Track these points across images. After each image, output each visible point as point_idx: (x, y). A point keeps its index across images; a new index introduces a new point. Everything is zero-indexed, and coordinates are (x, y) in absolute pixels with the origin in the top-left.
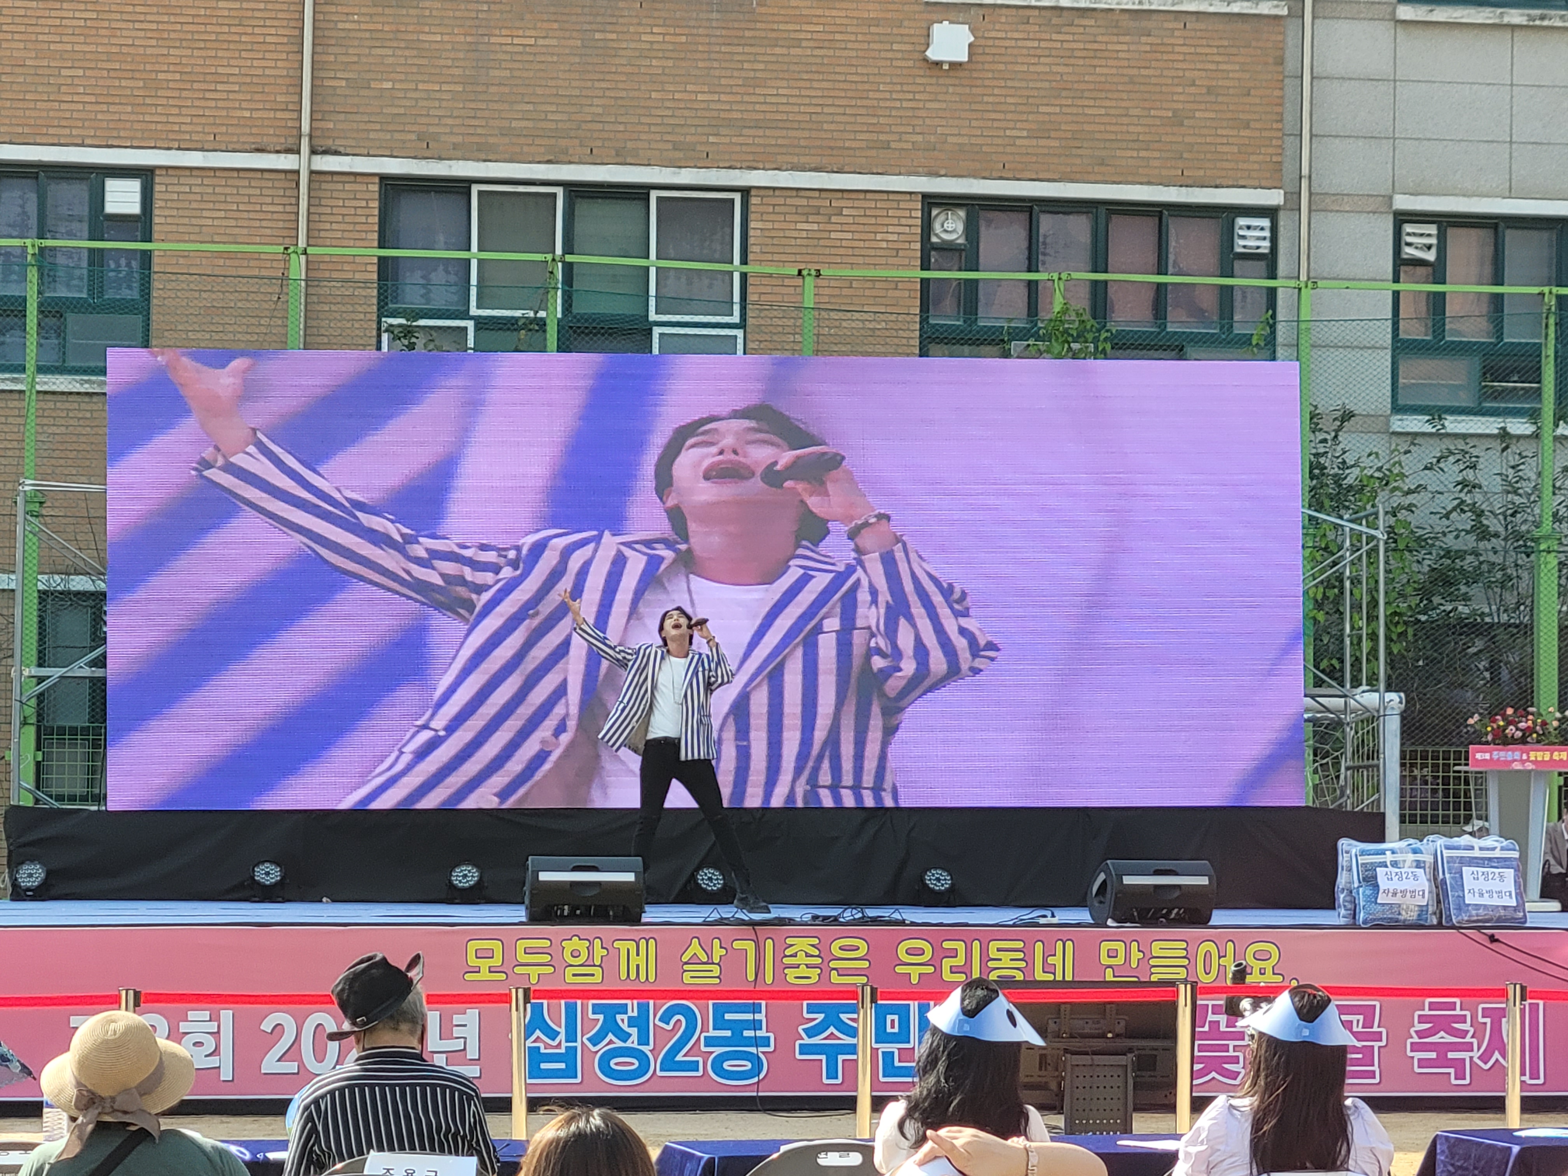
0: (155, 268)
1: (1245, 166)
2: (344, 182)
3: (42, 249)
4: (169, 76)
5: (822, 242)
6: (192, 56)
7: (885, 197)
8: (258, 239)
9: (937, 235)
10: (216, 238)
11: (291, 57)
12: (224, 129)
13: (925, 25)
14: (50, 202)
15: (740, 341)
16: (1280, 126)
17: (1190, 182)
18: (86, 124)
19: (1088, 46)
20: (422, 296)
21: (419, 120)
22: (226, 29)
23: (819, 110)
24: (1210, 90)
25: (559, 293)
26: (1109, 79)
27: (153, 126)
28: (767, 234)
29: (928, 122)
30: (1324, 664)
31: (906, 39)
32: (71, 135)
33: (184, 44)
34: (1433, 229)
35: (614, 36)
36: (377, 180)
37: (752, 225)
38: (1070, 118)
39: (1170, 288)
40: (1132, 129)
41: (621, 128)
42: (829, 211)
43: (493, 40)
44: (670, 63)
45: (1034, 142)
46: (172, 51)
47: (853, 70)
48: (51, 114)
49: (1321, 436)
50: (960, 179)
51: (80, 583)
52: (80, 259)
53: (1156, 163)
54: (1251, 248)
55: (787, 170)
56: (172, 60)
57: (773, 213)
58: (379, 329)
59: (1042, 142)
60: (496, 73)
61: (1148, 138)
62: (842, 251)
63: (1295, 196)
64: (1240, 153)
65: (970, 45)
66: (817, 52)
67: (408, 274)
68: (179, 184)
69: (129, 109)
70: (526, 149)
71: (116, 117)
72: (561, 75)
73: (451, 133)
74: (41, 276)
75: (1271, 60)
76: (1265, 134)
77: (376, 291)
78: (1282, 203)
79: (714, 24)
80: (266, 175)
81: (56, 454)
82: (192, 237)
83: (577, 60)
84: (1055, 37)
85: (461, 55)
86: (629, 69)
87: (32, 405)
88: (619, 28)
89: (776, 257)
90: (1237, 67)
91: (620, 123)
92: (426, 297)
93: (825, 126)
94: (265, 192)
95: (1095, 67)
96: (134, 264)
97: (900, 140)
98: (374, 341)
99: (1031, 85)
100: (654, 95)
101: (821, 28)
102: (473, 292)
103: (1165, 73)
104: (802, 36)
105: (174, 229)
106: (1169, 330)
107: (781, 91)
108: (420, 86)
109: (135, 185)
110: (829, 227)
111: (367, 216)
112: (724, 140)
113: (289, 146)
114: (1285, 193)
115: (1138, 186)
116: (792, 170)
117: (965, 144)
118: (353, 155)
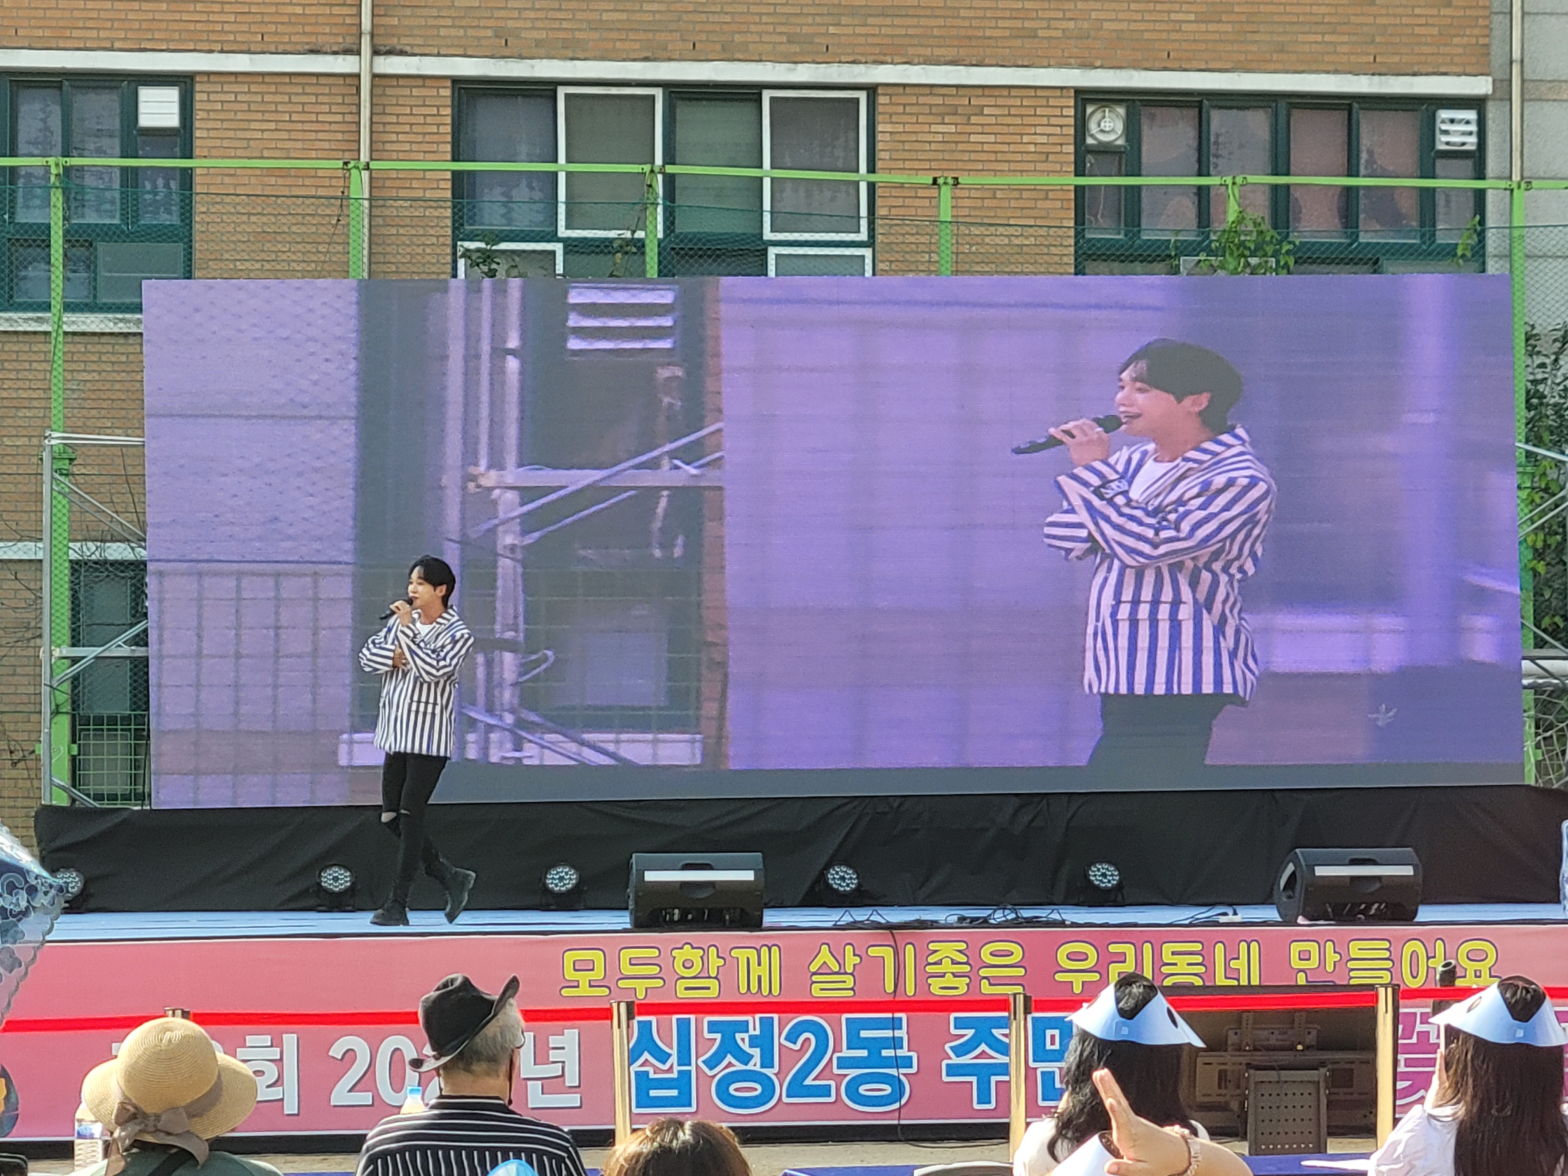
0: (197, 189)
1: (1447, 50)
2: (412, 87)
3: (67, 169)
5: (960, 147)
7: (1032, 93)
8: (313, 154)
9: (1092, 136)
10: (266, 153)
12: (272, 28)
14: (75, 116)
15: (868, 261)
16: (1486, 3)
17: (1384, 70)
20: (503, 216)
21: (496, 14)
25: (660, 209)
27: (192, 27)
28: (898, 137)
29: (1080, 5)
30: (1546, 622)
32: (99, 38)
36: (448, 84)
37: (880, 128)
39: (1362, 192)
40: (1315, 9)
41: (728, 19)
42: (969, 110)
45: (1203, 27)
48: (76, 14)
49: (1538, 360)
50: (1118, 71)
51: (117, 552)
52: (111, 179)
53: (1345, 49)
54: (1454, 144)
55: (919, 64)
57: (904, 113)
58: (454, 254)
59: (1212, 27)
61: (1334, 19)
62: (984, 156)
63: (1507, 83)
64: (1440, 34)
67: (486, 191)
68: (222, 92)
69: (164, 7)
73: (533, 28)
74: (67, 200)
76: (1468, 12)
77: (449, 210)
78: (1490, 92)
80: (323, 80)
81: (88, 404)
82: (239, 153)
87: (60, 348)
89: (908, 164)
91: (726, 13)
93: (963, 13)
94: (321, 99)
96: (174, 185)
97: (1048, 28)
98: (448, 269)
102: (562, 209)
105: (218, 143)
106: (1361, 240)
109: (172, 95)
110: (968, 129)
111: (438, 125)
112: (846, 31)
113: (348, 46)
114: (1494, 81)
115: (1324, 76)
116: (924, 63)
117: (1122, 30)
118: (421, 55)
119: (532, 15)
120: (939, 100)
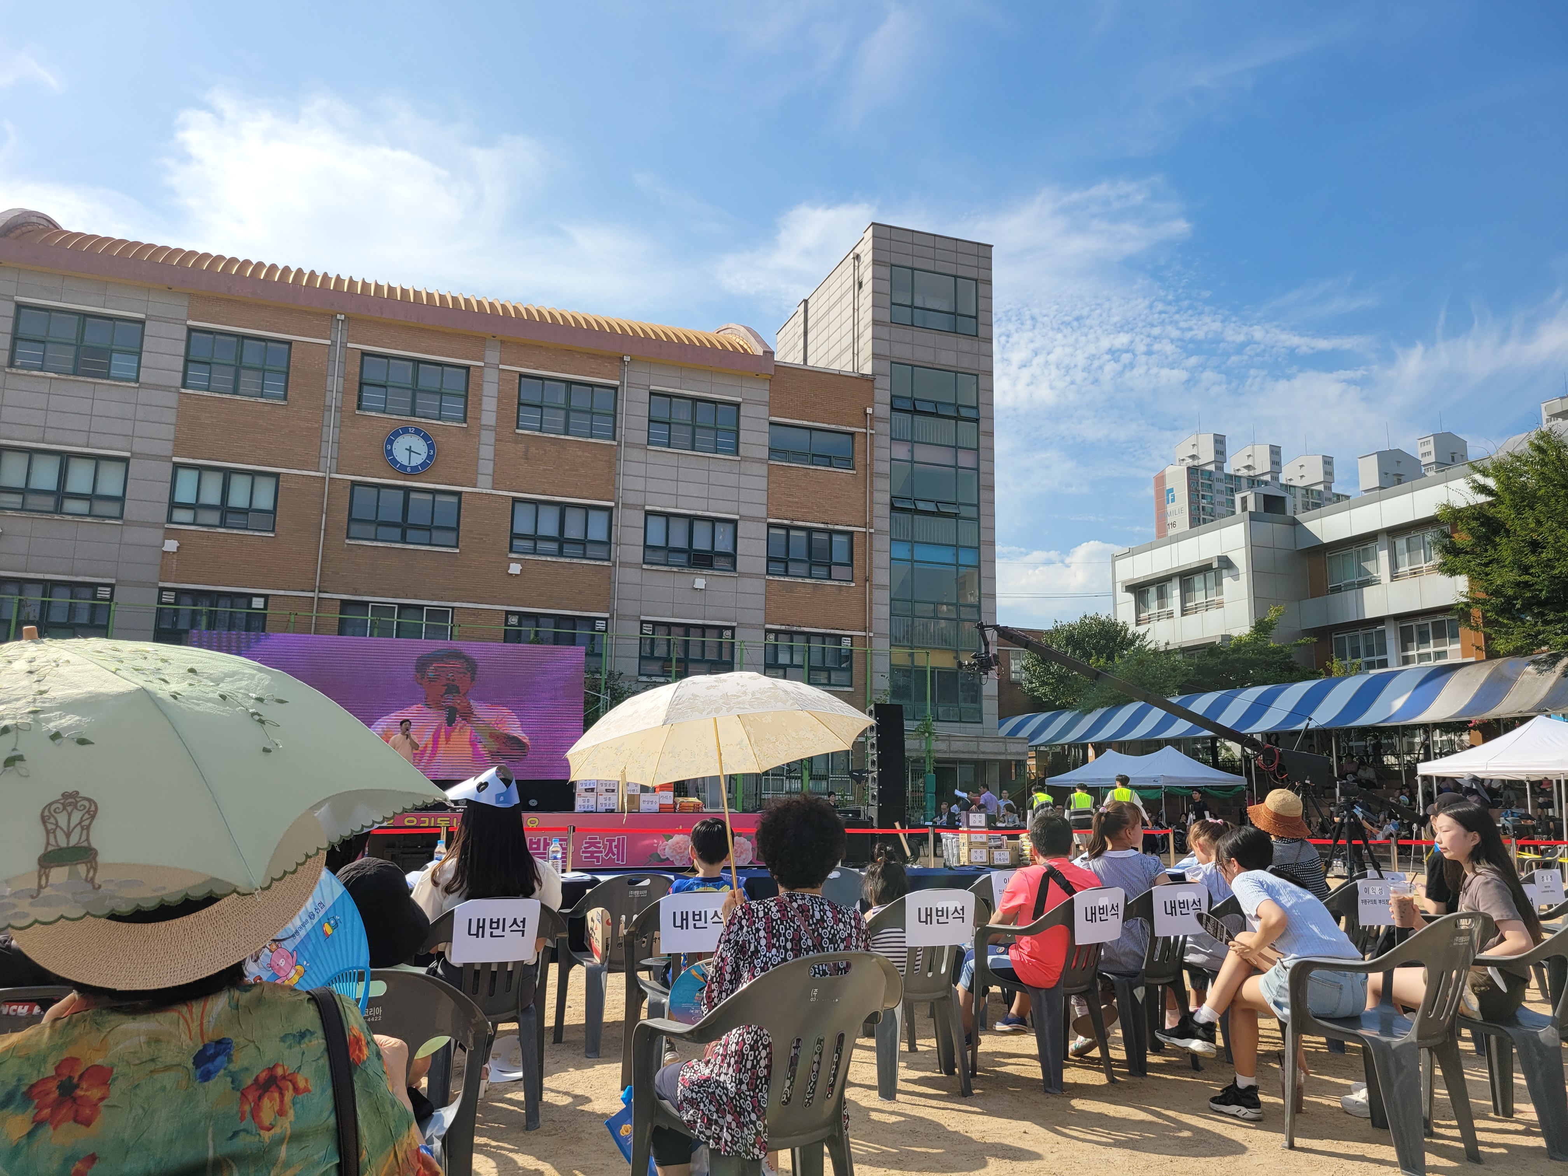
1: (599, 606)
2: (328, 601)
5: (475, 623)
7: (494, 611)
9: (509, 622)
11: (314, 565)
12: (290, 584)
13: (508, 564)
14: (234, 604)
16: (609, 596)
17: (583, 610)
18: (247, 581)
19: (555, 572)
21: (354, 584)
24: (589, 585)
26: (561, 581)
27: (269, 582)
28: (459, 620)
29: (508, 591)
31: (502, 568)
32: (242, 584)
34: (651, 626)
37: (454, 617)
38: (549, 592)
40: (567, 595)
42: (478, 614)
43: (378, 562)
44: (432, 571)
45: (539, 598)
46: (278, 562)
47: (486, 576)
48: (237, 578)
50: (517, 607)
53: (573, 605)
54: (600, 629)
55: (465, 602)
57: (461, 614)
60: (379, 572)
61: (571, 598)
62: (481, 626)
63: (613, 615)
64: (597, 602)
65: (520, 570)
66: (475, 570)
68: (276, 600)
69: (262, 577)
70: (387, 593)
71: (257, 579)
72: (399, 573)
73: (364, 588)
75: (607, 578)
76: (604, 598)
78: (609, 617)
79: (447, 561)
80: (304, 598)
83: (404, 569)
84: (546, 569)
85: (368, 566)
86: (420, 572)
88: (417, 561)
89: (461, 627)
90: (597, 580)
91: (416, 587)
92: (353, 631)
93: (478, 591)
95: (557, 578)
96: (261, 620)
97: (499, 595)
99: (538, 582)
100: (426, 580)
101: (477, 564)
103: (577, 580)
104: (472, 565)
105: (274, 613)
107: (465, 581)
108: (355, 574)
109: (262, 600)
110: (476, 619)
111: (336, 611)
112: (447, 593)
113: (312, 590)
114: (610, 614)
115: (567, 611)
118: (332, 593)
119: (361, 584)
120: (471, 612)
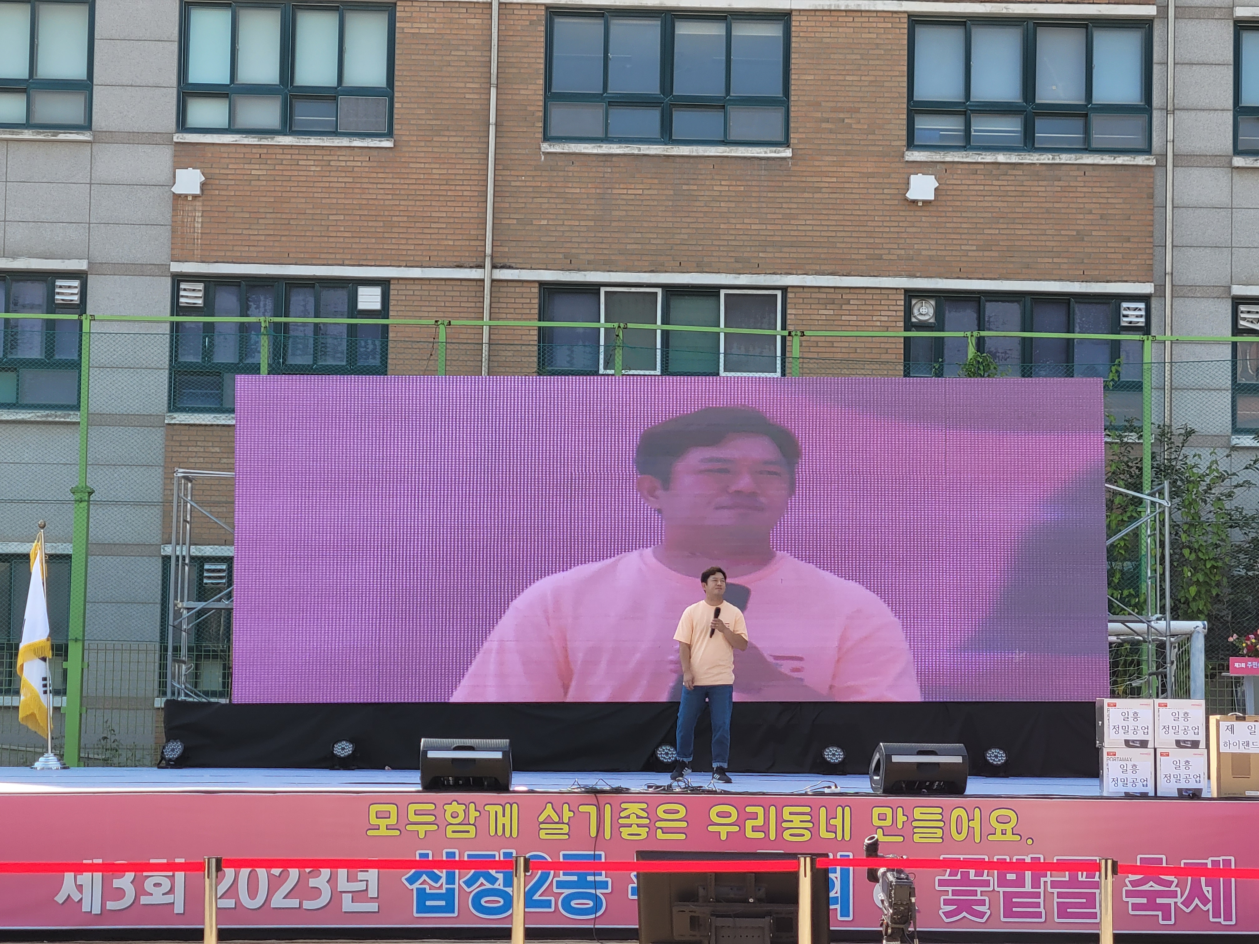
0: (391, 336)
1: (1127, 267)
2: (515, 287)
4: (400, 219)
5: (836, 323)
6: (415, 206)
7: (879, 291)
9: (915, 317)
11: (480, 205)
12: (436, 253)
13: (906, 177)
14: (322, 303)
16: (1151, 240)
17: (1089, 279)
18: (346, 251)
19: (1018, 188)
21: (565, 245)
22: (437, 187)
23: (834, 234)
24: (1102, 217)
26: (1032, 210)
27: (389, 252)
28: (799, 317)
29: (908, 241)
31: (893, 186)
32: (335, 259)
33: (410, 198)
35: (695, 187)
36: (537, 285)
37: (789, 311)
38: (1005, 237)
40: (1048, 243)
41: (700, 248)
42: (842, 302)
43: (615, 191)
44: (733, 205)
45: (981, 254)
46: (402, 203)
47: (857, 207)
50: (930, 279)
53: (1065, 266)
54: (1131, 322)
55: (812, 274)
56: (402, 208)
57: (803, 303)
59: (986, 254)
60: (617, 213)
61: (1059, 249)
62: (850, 329)
63: (1163, 287)
64: (1123, 258)
65: (935, 189)
66: (831, 196)
67: (559, 340)
68: (406, 290)
69: (373, 241)
70: (636, 263)
71: (365, 246)
72: (660, 214)
73: (587, 253)
75: (1145, 196)
76: (1141, 245)
77: (536, 358)
78: (1153, 292)
79: (763, 178)
80: (464, 283)
83: (670, 203)
84: (995, 183)
85: (593, 202)
86: (706, 209)
88: (699, 182)
90: (1121, 201)
91: (700, 245)
92: (570, 362)
93: (838, 245)
94: (463, 294)
95: (1023, 202)
97: (889, 254)
99: (979, 215)
100: (722, 226)
101: (834, 180)
102: (601, 358)
103: (1071, 205)
104: (822, 185)
107: (808, 222)
108: (566, 223)
109: (376, 292)
110: (841, 312)
111: (531, 309)
112: (770, 255)
113: (479, 264)
114: (1155, 286)
115: (1053, 282)
116: (816, 274)
117: (933, 255)
118: (521, 269)
119: (586, 246)
120: (824, 296)
